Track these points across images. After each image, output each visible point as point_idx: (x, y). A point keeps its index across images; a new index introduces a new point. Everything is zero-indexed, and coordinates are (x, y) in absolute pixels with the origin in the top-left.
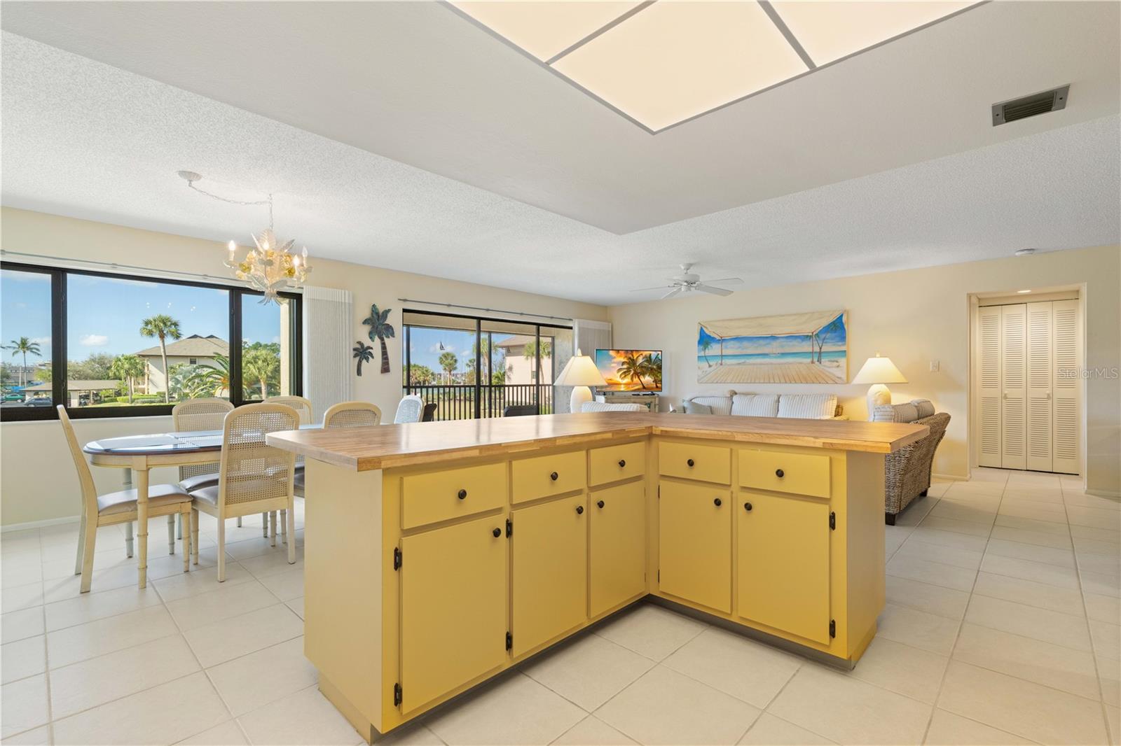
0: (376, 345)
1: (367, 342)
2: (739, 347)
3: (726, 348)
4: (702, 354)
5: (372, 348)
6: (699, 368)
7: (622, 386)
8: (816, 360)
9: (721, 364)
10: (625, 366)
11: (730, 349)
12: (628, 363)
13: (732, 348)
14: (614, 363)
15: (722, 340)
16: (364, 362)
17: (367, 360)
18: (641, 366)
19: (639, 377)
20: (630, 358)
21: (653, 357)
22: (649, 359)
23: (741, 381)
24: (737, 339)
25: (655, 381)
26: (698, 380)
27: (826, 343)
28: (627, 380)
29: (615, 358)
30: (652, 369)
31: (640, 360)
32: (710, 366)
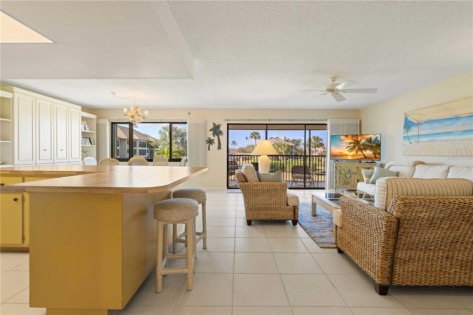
0: (216, 139)
1: (212, 137)
2: (430, 128)
3: (421, 129)
4: (406, 135)
5: (214, 140)
6: (404, 145)
7: (350, 156)
9: (418, 142)
10: (352, 145)
12: (354, 143)
13: (425, 129)
14: (344, 143)
15: (419, 124)
16: (211, 145)
17: (212, 144)
18: (363, 145)
19: (362, 151)
20: (356, 140)
21: (373, 139)
22: (370, 140)
23: (431, 154)
24: (429, 122)
25: (374, 154)
26: (403, 154)
28: (354, 153)
29: (344, 140)
30: (372, 146)
31: (363, 141)
32: (411, 143)
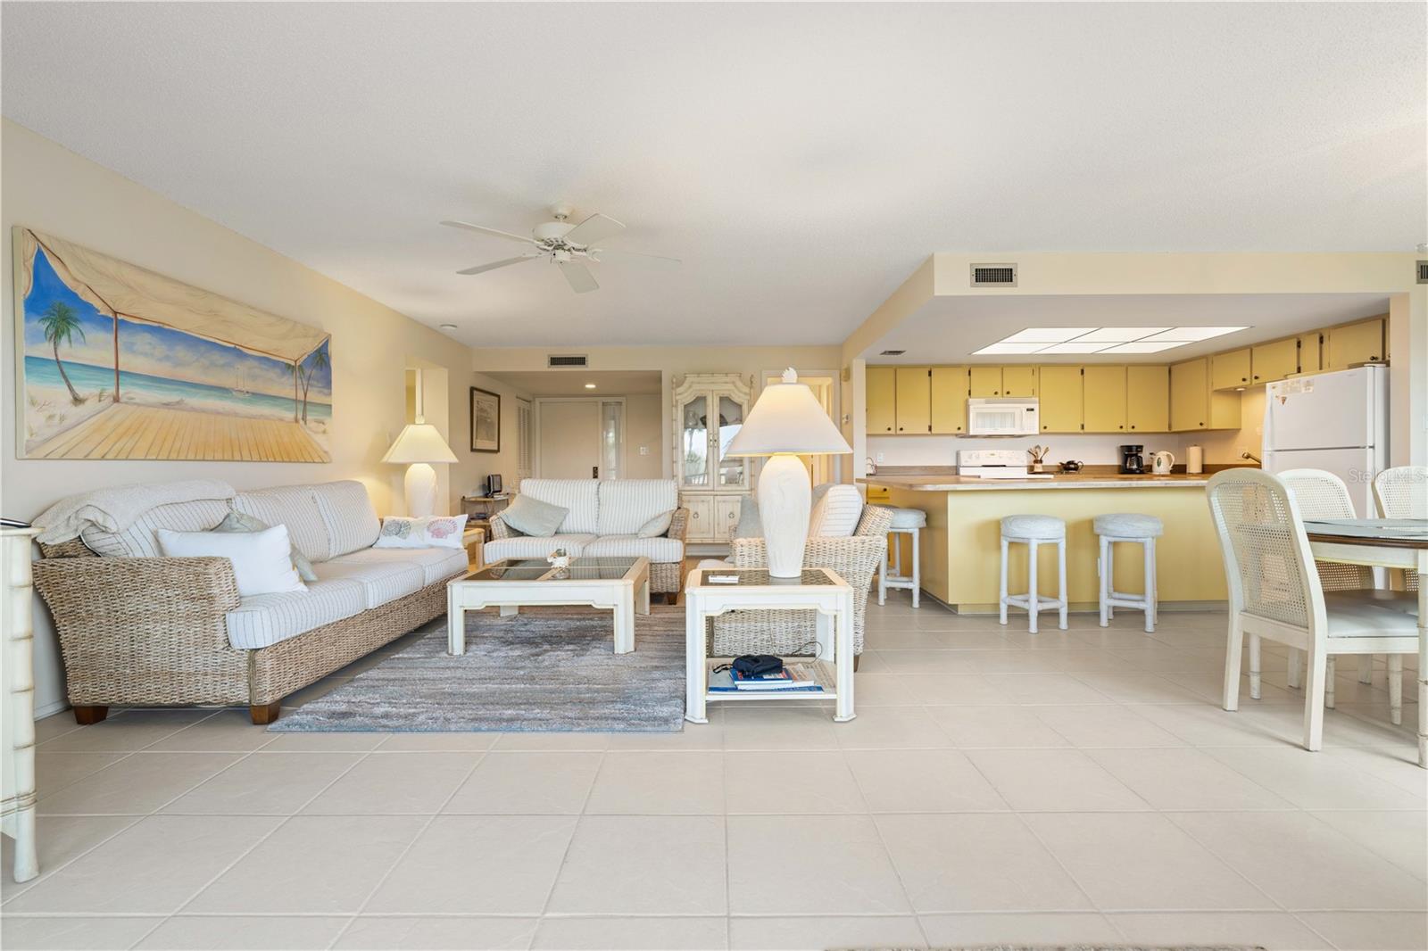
2: (167, 358)
3: (130, 348)
4: (44, 351)
8: (300, 416)
9: (116, 400)
11: (141, 357)
13: (146, 355)
15: (116, 323)
23: (174, 456)
24: (160, 331)
26: (28, 450)
27: (312, 386)
32: (77, 400)
